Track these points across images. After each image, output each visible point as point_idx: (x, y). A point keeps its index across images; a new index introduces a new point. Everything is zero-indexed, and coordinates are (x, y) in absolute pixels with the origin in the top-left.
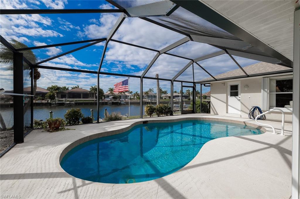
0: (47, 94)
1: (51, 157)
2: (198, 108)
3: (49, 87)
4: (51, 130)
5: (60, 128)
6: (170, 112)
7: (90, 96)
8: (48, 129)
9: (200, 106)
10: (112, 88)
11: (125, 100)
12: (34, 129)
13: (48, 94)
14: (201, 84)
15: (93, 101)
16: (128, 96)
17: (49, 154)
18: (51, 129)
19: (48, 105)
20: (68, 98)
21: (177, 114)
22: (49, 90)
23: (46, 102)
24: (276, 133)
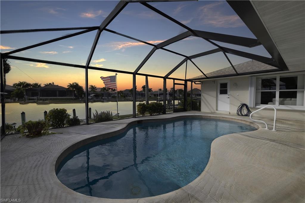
0: (13, 91)
1: (42, 170)
2: (189, 106)
3: (15, 84)
4: (31, 136)
5: (42, 132)
6: (162, 110)
7: (68, 94)
8: (27, 134)
9: (190, 104)
11: (108, 98)
12: (7, 135)
13: (15, 92)
14: (192, 82)
16: (112, 94)
17: (39, 167)
18: (31, 134)
20: (41, 96)
21: (169, 112)
22: (16, 87)
24: (268, 128)
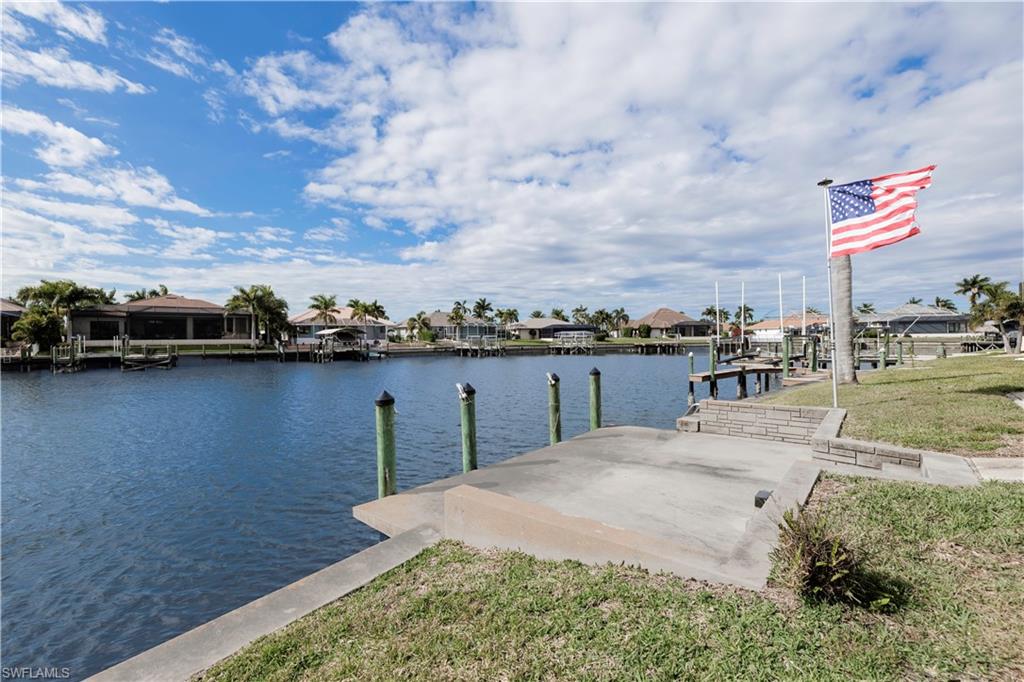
0: (18, 318)
3: (28, 290)
7: (231, 330)
10: (328, 297)
11: (376, 343)
13: (25, 322)
15: (248, 347)
19: (29, 369)
20: (131, 338)
23: (18, 354)
